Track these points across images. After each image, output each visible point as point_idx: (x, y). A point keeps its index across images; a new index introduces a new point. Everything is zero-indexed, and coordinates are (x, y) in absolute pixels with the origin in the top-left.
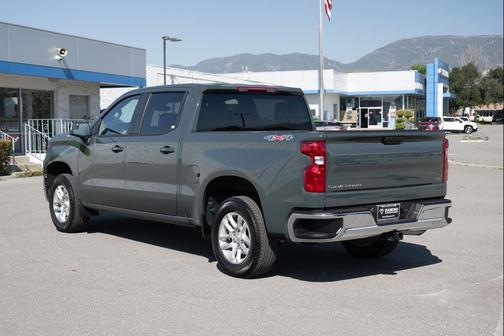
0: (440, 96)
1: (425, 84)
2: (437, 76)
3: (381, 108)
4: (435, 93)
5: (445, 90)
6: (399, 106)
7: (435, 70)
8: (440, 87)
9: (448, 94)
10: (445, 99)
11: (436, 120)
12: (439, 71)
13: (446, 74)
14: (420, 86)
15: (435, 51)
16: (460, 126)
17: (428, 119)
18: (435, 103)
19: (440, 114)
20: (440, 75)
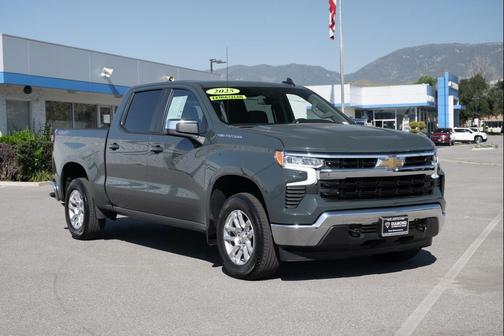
0: (451, 108)
1: (436, 96)
2: (447, 89)
3: (395, 120)
4: (446, 105)
5: (455, 102)
6: (412, 118)
7: (446, 84)
8: (451, 99)
9: (458, 106)
10: (455, 111)
11: (448, 131)
12: (450, 84)
13: (456, 86)
14: (431, 99)
15: (439, 59)
16: (470, 137)
17: (440, 130)
18: (446, 114)
19: (451, 125)
20: (451, 88)
